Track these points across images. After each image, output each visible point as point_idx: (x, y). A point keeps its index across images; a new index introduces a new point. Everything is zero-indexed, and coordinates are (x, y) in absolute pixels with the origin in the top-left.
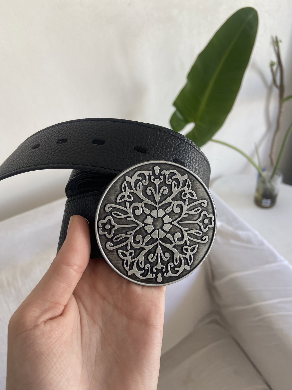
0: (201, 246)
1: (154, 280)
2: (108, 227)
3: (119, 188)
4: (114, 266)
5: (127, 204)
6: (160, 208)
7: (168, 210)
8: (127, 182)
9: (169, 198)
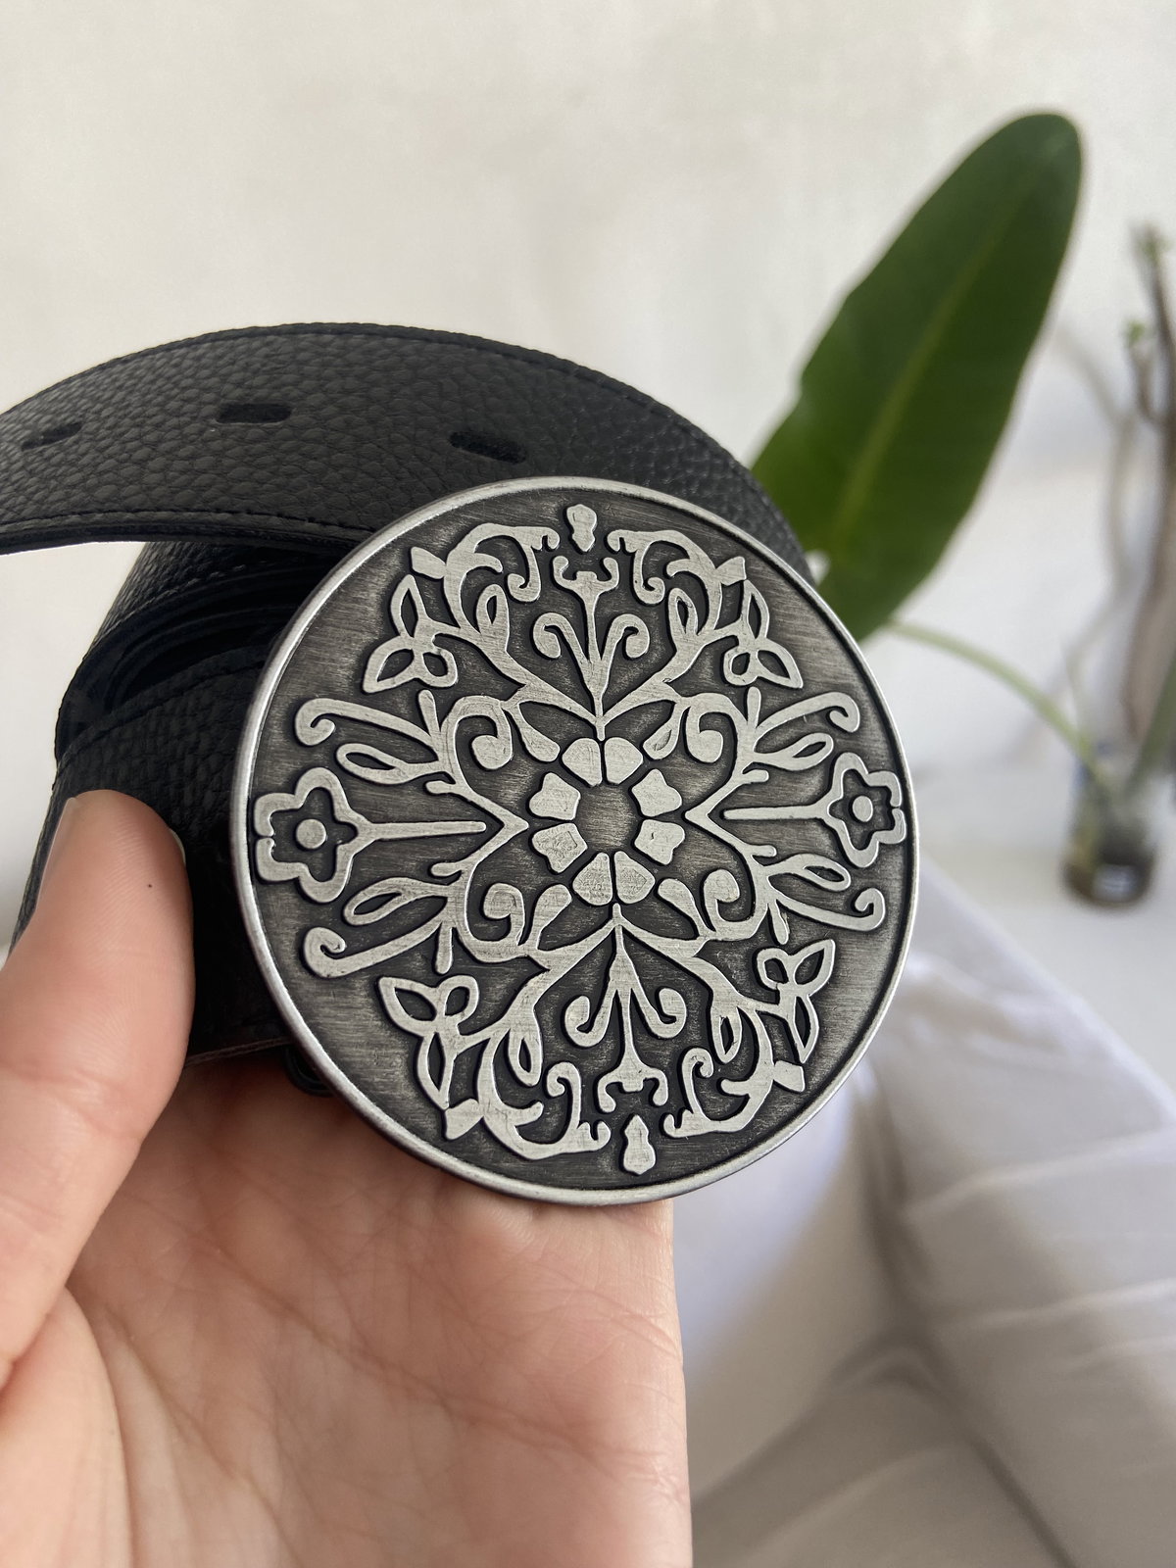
0: (856, 951)
1: (606, 1164)
2: (313, 833)
3: (373, 611)
4: (354, 1078)
5: (426, 699)
6: (613, 730)
7: (661, 744)
8: (420, 578)
9: (657, 679)
